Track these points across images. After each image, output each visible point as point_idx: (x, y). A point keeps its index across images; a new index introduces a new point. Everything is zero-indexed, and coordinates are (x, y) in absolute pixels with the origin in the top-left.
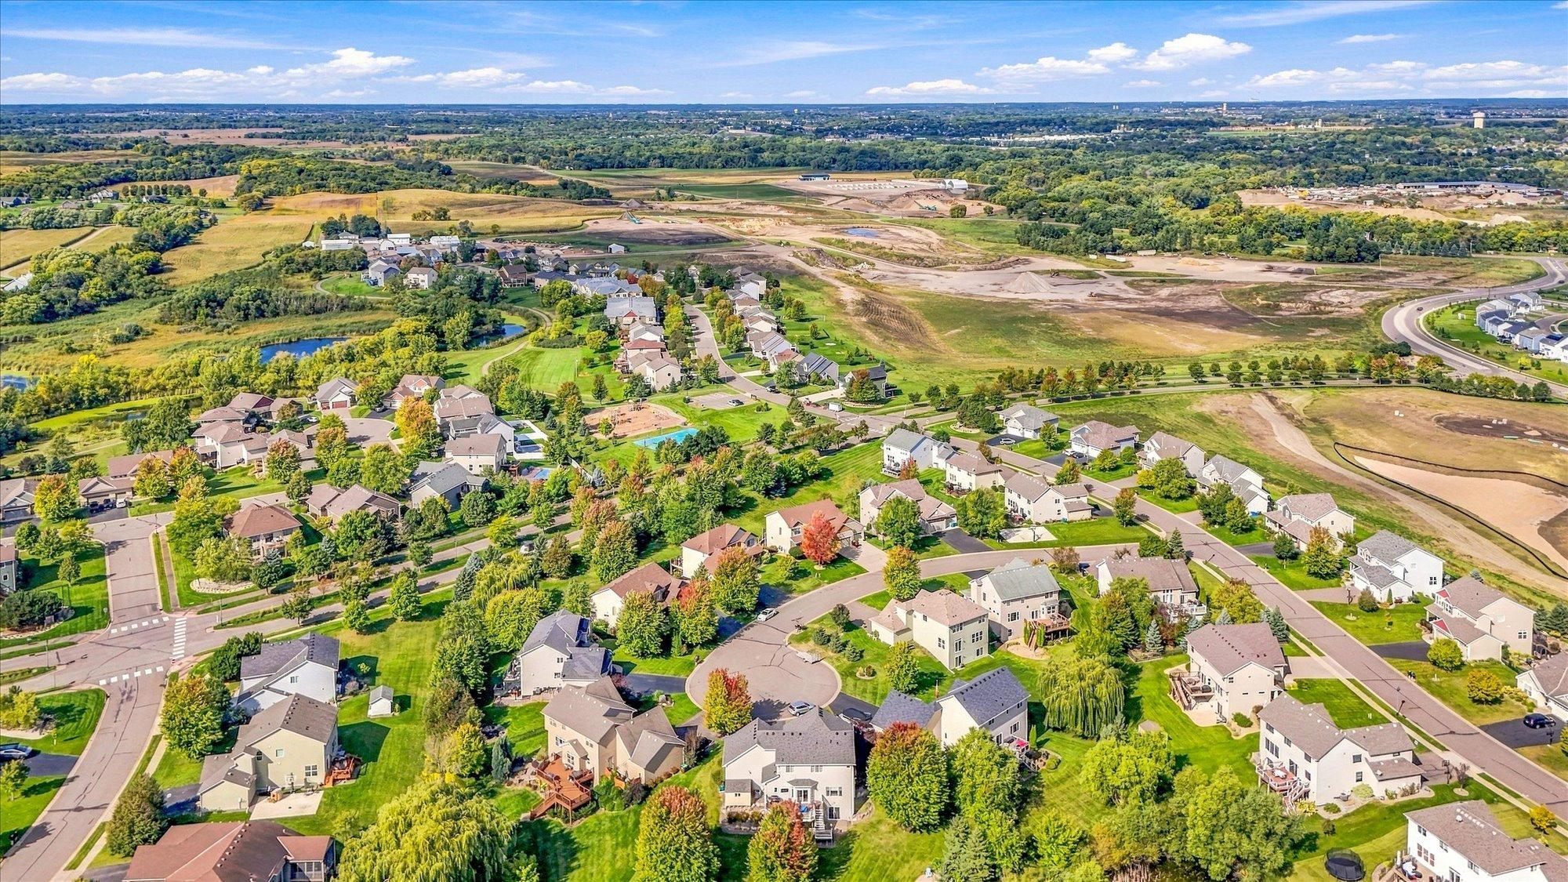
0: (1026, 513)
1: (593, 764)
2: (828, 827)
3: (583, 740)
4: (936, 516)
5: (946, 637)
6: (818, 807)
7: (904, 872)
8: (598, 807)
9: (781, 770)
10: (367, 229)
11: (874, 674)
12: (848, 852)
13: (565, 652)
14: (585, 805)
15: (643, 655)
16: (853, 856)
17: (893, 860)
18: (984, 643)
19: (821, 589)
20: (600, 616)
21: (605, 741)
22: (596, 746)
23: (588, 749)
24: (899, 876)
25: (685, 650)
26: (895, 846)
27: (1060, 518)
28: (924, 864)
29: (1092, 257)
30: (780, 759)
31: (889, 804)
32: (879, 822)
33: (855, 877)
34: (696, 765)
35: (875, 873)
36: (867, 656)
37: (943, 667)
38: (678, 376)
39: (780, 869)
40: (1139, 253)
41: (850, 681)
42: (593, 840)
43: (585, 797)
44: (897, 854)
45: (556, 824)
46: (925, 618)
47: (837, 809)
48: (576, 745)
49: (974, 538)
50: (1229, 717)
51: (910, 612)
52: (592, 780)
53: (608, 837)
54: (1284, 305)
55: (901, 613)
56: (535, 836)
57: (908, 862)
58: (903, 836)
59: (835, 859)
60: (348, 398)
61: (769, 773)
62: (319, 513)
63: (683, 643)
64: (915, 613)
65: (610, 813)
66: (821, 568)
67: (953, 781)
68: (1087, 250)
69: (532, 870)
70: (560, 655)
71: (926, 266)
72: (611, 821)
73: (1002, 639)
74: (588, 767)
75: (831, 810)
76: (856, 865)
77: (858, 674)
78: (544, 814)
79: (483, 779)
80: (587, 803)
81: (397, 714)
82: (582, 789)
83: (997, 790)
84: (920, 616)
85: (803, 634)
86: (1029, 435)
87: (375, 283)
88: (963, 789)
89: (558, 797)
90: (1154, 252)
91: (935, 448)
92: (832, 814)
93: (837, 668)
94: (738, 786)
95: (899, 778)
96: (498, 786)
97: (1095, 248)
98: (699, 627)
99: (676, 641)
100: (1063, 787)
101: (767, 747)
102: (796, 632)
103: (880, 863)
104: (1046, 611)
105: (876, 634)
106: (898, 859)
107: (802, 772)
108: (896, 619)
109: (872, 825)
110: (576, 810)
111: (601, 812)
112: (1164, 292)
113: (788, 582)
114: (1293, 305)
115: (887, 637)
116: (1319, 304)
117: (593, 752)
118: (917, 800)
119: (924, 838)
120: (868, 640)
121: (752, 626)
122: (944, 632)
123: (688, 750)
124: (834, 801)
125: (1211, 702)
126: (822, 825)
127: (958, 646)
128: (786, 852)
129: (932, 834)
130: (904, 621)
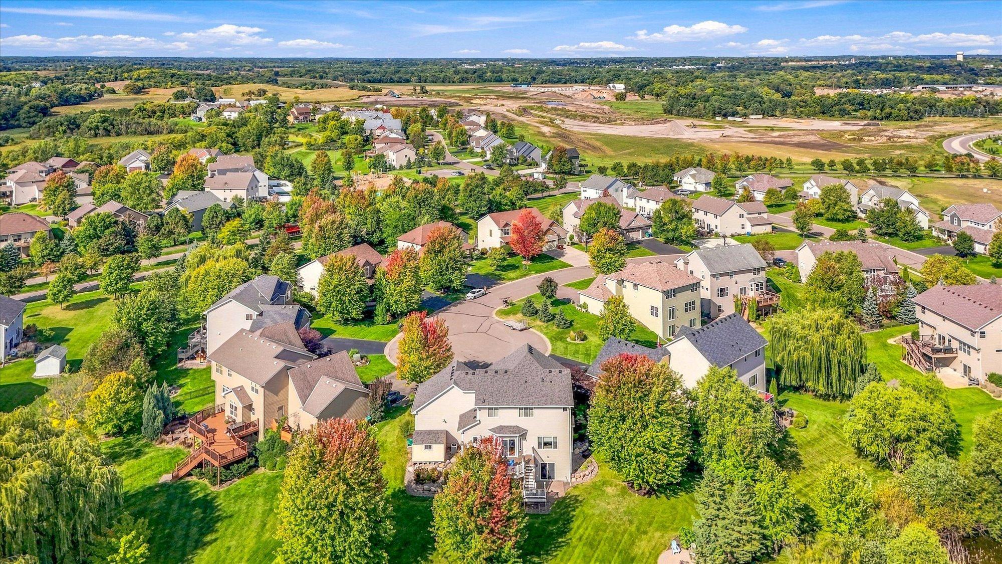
0: (712, 227)
1: (258, 415)
2: (540, 486)
3: (247, 384)
4: (633, 225)
5: (659, 305)
6: (528, 462)
7: (643, 546)
8: (256, 466)
9: (482, 415)
10: (206, 96)
11: (585, 338)
12: (569, 521)
13: (256, 309)
14: (239, 462)
15: (346, 322)
16: (574, 525)
17: (625, 531)
18: (696, 314)
19: (528, 277)
20: (307, 289)
21: (274, 386)
22: (261, 391)
23: (251, 394)
24: (636, 551)
25: (388, 318)
26: (628, 513)
27: (743, 232)
28: (667, 536)
29: (718, 119)
30: (481, 401)
31: (616, 460)
32: (604, 483)
33: (577, 551)
34: (383, 418)
35: (604, 547)
36: (576, 325)
37: (656, 336)
38: (413, 158)
39: (475, 534)
40: (751, 117)
41: (559, 344)
42: (243, 505)
43: (240, 453)
44: (631, 522)
45: (201, 486)
46: (635, 286)
47: (552, 466)
48: (240, 392)
49: (669, 245)
50: (982, 379)
51: (620, 282)
52: (256, 433)
53: (261, 501)
54: (867, 138)
55: (611, 286)
56: (169, 502)
57: (645, 533)
58: (636, 499)
59: (553, 528)
60: (143, 165)
61: (468, 420)
62: (75, 224)
63: (388, 310)
64: (625, 283)
65: (270, 473)
66: (529, 263)
67: (695, 433)
68: (714, 115)
69: (137, 538)
70: (250, 311)
71: (601, 123)
72: (269, 482)
73: (712, 316)
74: (253, 418)
75: (544, 467)
76: (578, 536)
77: (568, 340)
78: (189, 474)
79: (132, 438)
80: (244, 459)
81: (66, 375)
82: (238, 444)
83: (755, 438)
84: (629, 285)
85: (510, 307)
86: (701, 188)
87: (200, 119)
88: (710, 439)
89: (207, 452)
90: (761, 116)
91: (625, 190)
92: (545, 472)
93: (546, 334)
94: (429, 438)
95: (629, 421)
96: (146, 445)
97: (719, 113)
98: (404, 294)
99: (380, 309)
100: (817, 447)
101: (466, 388)
102: (502, 307)
103: (608, 534)
104: (754, 287)
105: (585, 306)
106: (633, 528)
107: (509, 417)
108: (606, 291)
109: (595, 487)
110: (227, 467)
111: (261, 471)
112: (776, 134)
113: (497, 273)
114: (873, 138)
115: (596, 307)
116: (893, 137)
117: (258, 400)
118: (655, 450)
119: (661, 504)
120: (575, 312)
121: (460, 303)
122: (657, 299)
123: (374, 399)
124: (546, 455)
125: (954, 364)
126: (532, 484)
127: (672, 313)
128: (483, 510)
129: (673, 500)
130: (614, 293)
